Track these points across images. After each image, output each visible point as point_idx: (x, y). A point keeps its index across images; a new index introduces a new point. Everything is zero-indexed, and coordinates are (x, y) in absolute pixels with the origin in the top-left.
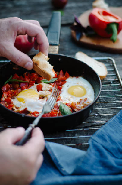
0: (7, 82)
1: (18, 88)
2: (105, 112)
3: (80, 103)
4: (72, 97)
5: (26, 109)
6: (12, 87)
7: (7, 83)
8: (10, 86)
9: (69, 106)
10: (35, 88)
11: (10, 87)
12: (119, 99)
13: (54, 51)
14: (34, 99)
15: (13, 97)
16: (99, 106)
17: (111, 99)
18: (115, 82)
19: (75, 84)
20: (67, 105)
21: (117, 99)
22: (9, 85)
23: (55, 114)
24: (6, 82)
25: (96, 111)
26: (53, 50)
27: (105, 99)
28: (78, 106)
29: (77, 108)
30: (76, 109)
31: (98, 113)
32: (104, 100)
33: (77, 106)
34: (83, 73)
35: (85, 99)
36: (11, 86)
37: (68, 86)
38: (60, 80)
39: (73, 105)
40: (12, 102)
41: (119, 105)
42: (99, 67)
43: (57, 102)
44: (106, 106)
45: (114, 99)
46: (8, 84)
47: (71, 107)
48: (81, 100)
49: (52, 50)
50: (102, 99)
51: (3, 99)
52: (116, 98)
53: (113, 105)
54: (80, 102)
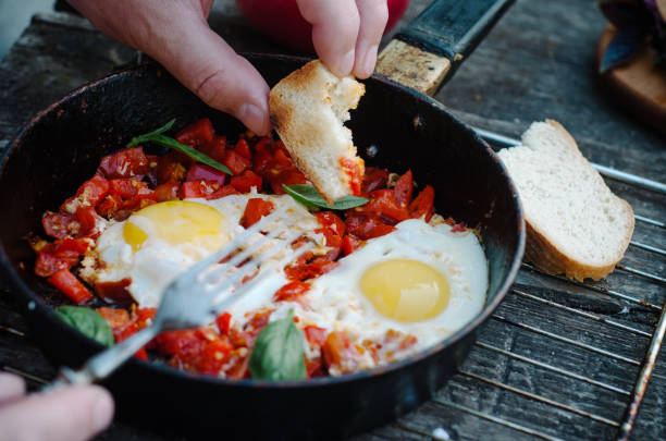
0: (142, 139)
1: (173, 180)
2: (492, 434)
3: (379, 347)
4: (362, 307)
5: (127, 282)
6: (152, 169)
7: (140, 144)
8: (150, 161)
9: (317, 342)
10: (238, 207)
11: (148, 166)
12: (604, 399)
13: (414, 76)
14: (187, 252)
15: (122, 212)
16: (483, 396)
17: (568, 384)
18: (641, 316)
19: (425, 252)
20: (309, 337)
21: (594, 397)
22: (142, 157)
23: (219, 356)
24: (135, 140)
25: (452, 417)
26: (414, 69)
27: (536, 376)
28: (356, 358)
29: (343, 363)
30: (340, 367)
31: (455, 427)
32: (528, 380)
33: (349, 355)
34: (487, 216)
35: (409, 336)
36: (154, 164)
37: (386, 254)
38: (374, 212)
39: (337, 345)
40: (95, 230)
41: (580, 428)
42: (605, 217)
43: (278, 304)
44: (520, 410)
45: (580, 389)
46: (139, 150)
47: (322, 350)
48: (391, 335)
49: (408, 68)
50: (520, 371)
51: (71, 207)
52: (595, 392)
53: (551, 419)
54: (381, 343)
